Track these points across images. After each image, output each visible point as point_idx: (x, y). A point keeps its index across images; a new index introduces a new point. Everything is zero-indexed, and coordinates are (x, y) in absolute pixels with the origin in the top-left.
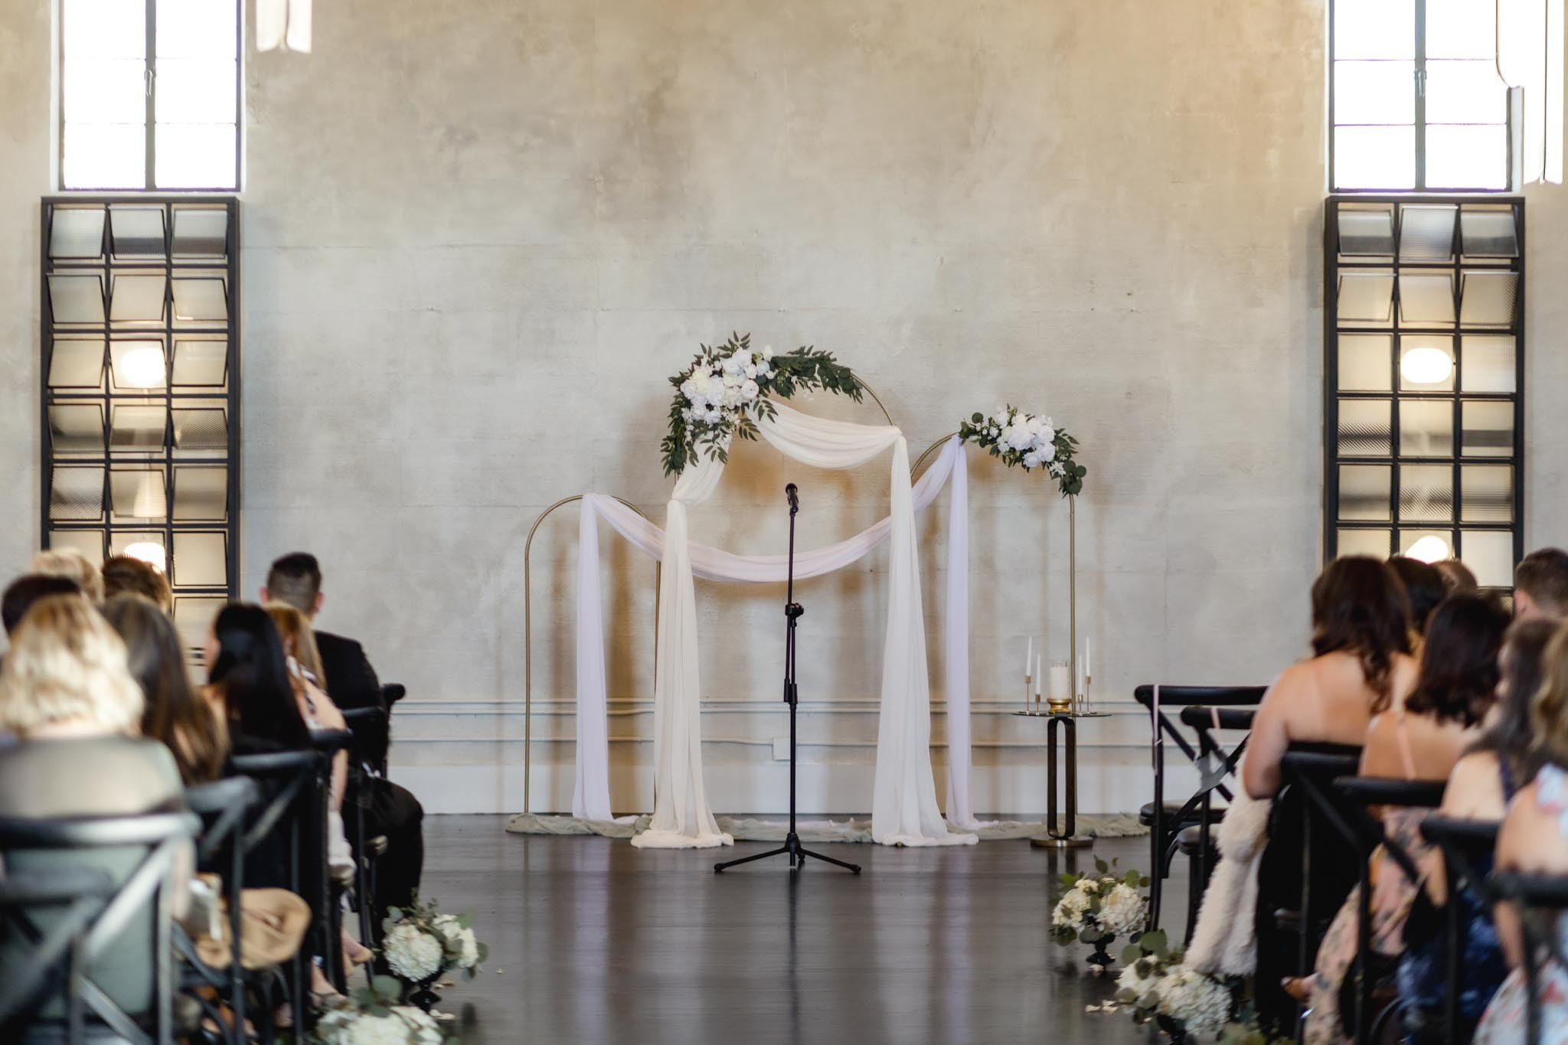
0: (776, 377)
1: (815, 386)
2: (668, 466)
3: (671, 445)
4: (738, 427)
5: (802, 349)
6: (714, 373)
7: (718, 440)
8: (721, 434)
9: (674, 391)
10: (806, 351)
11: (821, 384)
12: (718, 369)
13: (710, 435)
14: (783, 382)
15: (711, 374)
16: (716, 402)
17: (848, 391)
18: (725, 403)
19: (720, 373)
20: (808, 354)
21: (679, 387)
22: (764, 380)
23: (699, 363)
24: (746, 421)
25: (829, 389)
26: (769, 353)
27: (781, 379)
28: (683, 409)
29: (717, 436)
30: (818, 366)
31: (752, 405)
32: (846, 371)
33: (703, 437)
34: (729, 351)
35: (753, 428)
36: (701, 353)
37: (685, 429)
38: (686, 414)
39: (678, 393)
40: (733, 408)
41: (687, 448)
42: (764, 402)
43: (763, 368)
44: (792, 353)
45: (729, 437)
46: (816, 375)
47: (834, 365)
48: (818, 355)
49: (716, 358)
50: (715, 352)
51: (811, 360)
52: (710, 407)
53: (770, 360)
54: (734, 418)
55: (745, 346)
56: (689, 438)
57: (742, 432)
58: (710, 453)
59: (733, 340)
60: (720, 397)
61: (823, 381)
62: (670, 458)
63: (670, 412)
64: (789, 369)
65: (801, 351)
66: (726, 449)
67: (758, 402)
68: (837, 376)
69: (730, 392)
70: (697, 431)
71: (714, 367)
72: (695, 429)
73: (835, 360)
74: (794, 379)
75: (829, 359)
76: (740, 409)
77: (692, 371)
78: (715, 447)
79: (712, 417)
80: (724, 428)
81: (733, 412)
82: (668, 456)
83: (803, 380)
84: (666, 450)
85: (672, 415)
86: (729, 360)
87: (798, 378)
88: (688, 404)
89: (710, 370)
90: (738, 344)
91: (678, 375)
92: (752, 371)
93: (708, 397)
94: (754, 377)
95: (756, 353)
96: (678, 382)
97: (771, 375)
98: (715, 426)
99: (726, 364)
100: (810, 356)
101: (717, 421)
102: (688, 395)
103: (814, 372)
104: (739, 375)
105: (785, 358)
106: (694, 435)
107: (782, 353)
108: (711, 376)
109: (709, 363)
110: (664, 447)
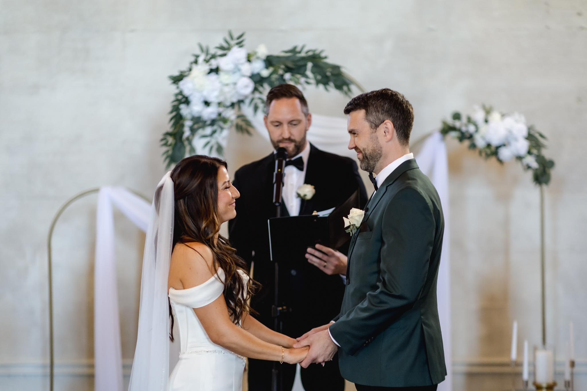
0: (271, 74)
1: (308, 83)
2: (168, 161)
3: (171, 140)
4: (235, 123)
5: (295, 48)
6: (211, 71)
7: (216, 135)
8: (219, 130)
9: (173, 89)
10: (298, 49)
11: (312, 81)
12: (214, 67)
13: (208, 130)
14: (277, 79)
15: (208, 71)
16: (213, 98)
17: (339, 87)
18: (221, 99)
19: (216, 71)
20: (300, 52)
21: (177, 84)
22: (258, 79)
23: (196, 62)
24: (241, 117)
25: (321, 87)
26: (263, 51)
27: (275, 77)
28: (183, 106)
29: (214, 132)
30: (310, 65)
31: (247, 101)
32: (336, 68)
33: (201, 132)
34: (225, 49)
35: (248, 123)
36: (198, 52)
37: (183, 126)
38: (184, 110)
39: (177, 91)
40: (228, 103)
41: (186, 143)
42: (260, 99)
43: (258, 67)
44: (286, 52)
45: (225, 133)
46: (309, 73)
47: (326, 64)
48: (310, 54)
49: (214, 57)
50: (212, 51)
51: (303, 59)
52: (207, 103)
53: (264, 57)
54: (231, 114)
55: (240, 44)
56: (187, 133)
57: (239, 128)
58: (208, 148)
59: (228, 39)
60: (216, 93)
61: (315, 78)
62: (170, 153)
63: (169, 108)
64: (283, 66)
65: (294, 51)
66: (224, 143)
67: (252, 100)
68: (328, 74)
69: (226, 89)
70: (196, 126)
71: (210, 65)
72: (194, 124)
73: (326, 58)
74: (287, 76)
75: (320, 58)
76: (236, 107)
77: (190, 70)
78: (213, 142)
79: (209, 113)
80: (221, 123)
81: (230, 108)
82: (168, 151)
83: (297, 78)
84: (166, 144)
85: (171, 112)
86: (224, 59)
87: (293, 75)
88: (187, 101)
89: (206, 68)
90: (233, 42)
91: (176, 73)
92: (247, 69)
93: (205, 93)
94: (249, 74)
95: (250, 52)
96: (177, 80)
97: (265, 73)
98: (213, 122)
99: (224, 63)
100: (303, 54)
101: (214, 116)
102: (186, 93)
103: (305, 70)
104: (234, 72)
105: (278, 57)
106: (193, 131)
107: (277, 51)
108: (209, 73)
109: (207, 61)
110: (164, 142)
